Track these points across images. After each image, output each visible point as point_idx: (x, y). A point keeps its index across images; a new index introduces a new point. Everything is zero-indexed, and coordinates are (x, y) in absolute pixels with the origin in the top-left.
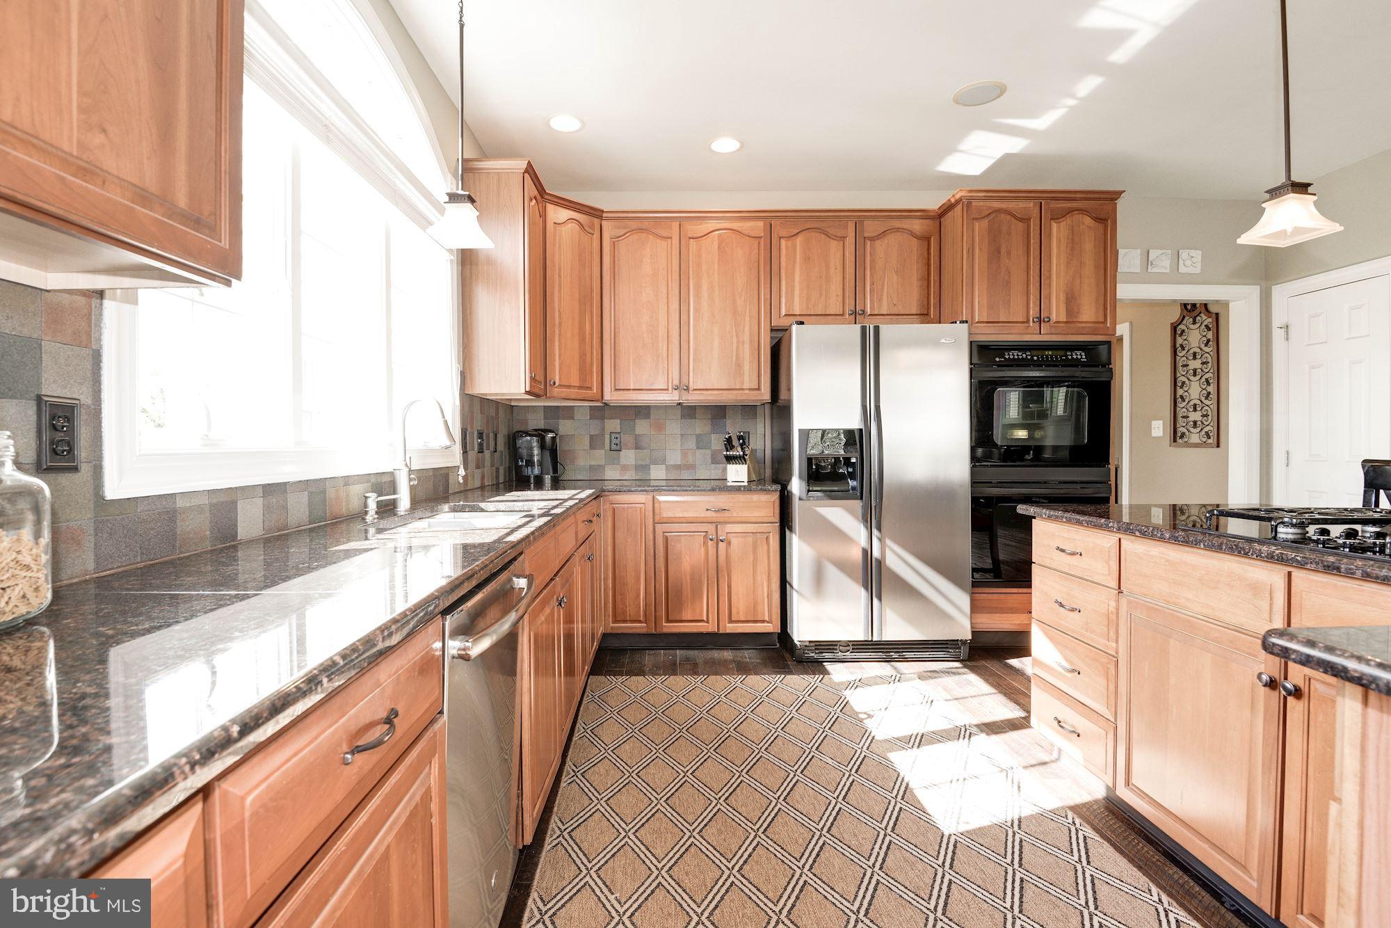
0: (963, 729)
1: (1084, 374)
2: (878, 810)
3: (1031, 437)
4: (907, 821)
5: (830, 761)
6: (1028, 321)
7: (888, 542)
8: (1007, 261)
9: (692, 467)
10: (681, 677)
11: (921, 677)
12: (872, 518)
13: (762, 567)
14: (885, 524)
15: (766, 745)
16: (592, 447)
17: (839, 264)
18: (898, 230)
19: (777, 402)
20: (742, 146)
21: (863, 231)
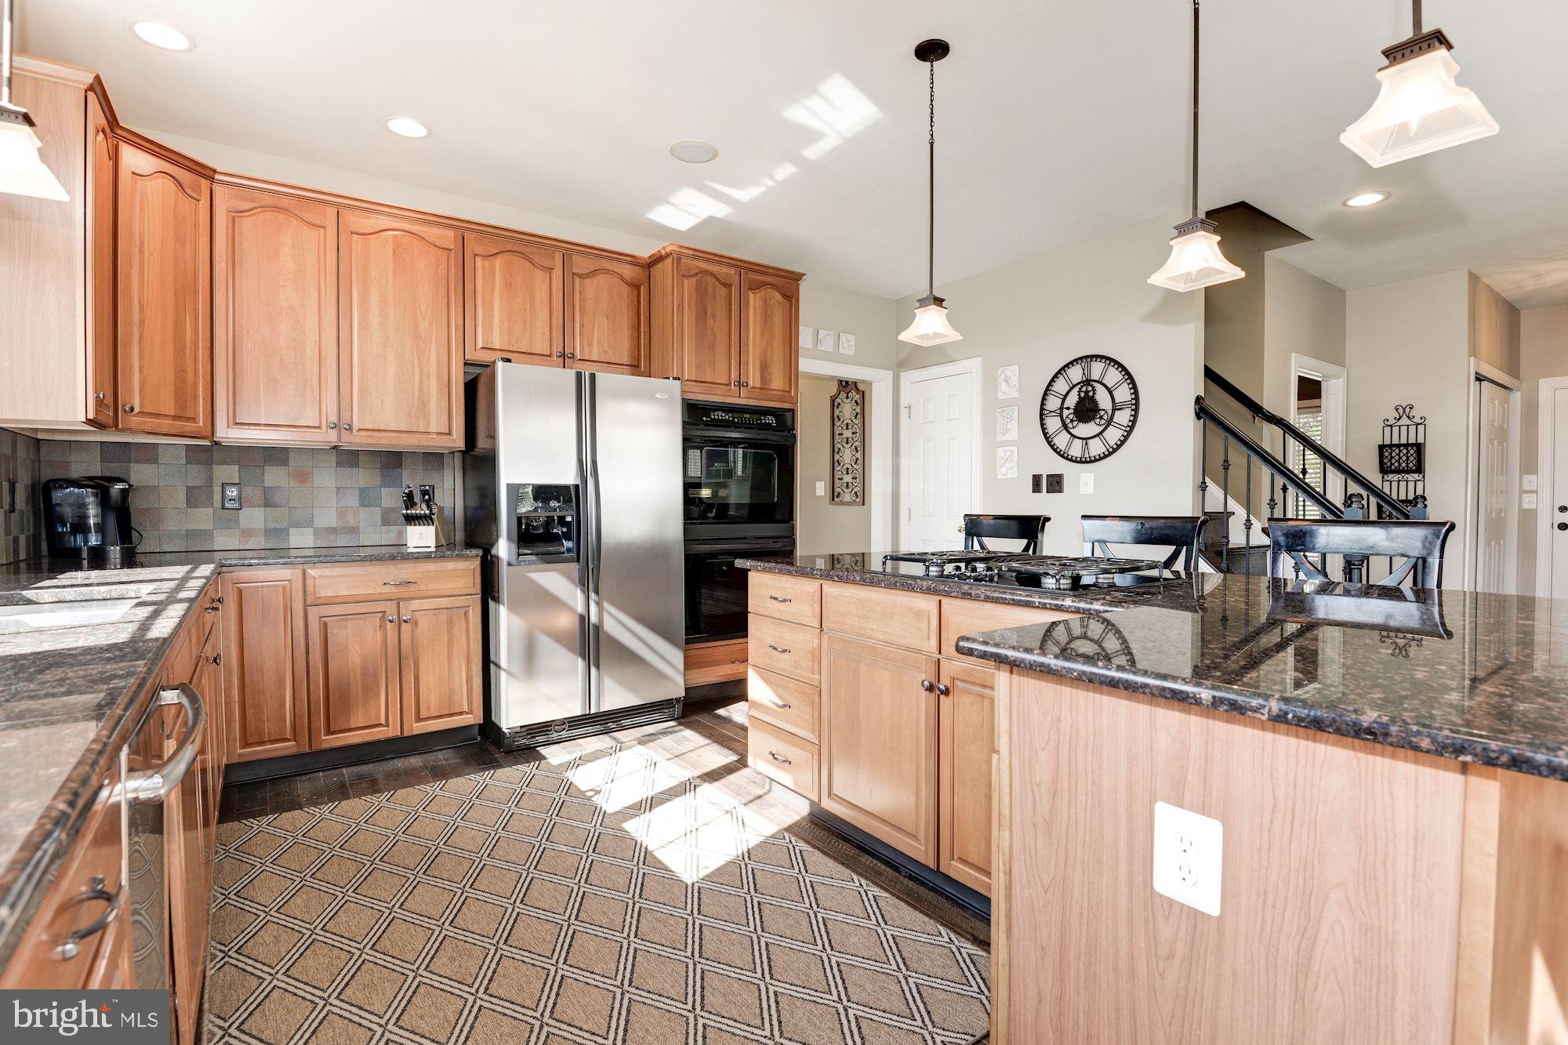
0: (688, 784)
1: (775, 438)
2: (623, 881)
3: (715, 494)
4: (652, 883)
5: (564, 848)
6: (730, 384)
7: (606, 605)
8: (712, 322)
9: (354, 530)
10: (357, 799)
11: (642, 742)
12: (589, 581)
13: (459, 648)
14: (602, 587)
15: (488, 851)
16: (191, 503)
17: (545, 296)
18: (608, 271)
19: (473, 450)
20: (430, 134)
21: (571, 265)
